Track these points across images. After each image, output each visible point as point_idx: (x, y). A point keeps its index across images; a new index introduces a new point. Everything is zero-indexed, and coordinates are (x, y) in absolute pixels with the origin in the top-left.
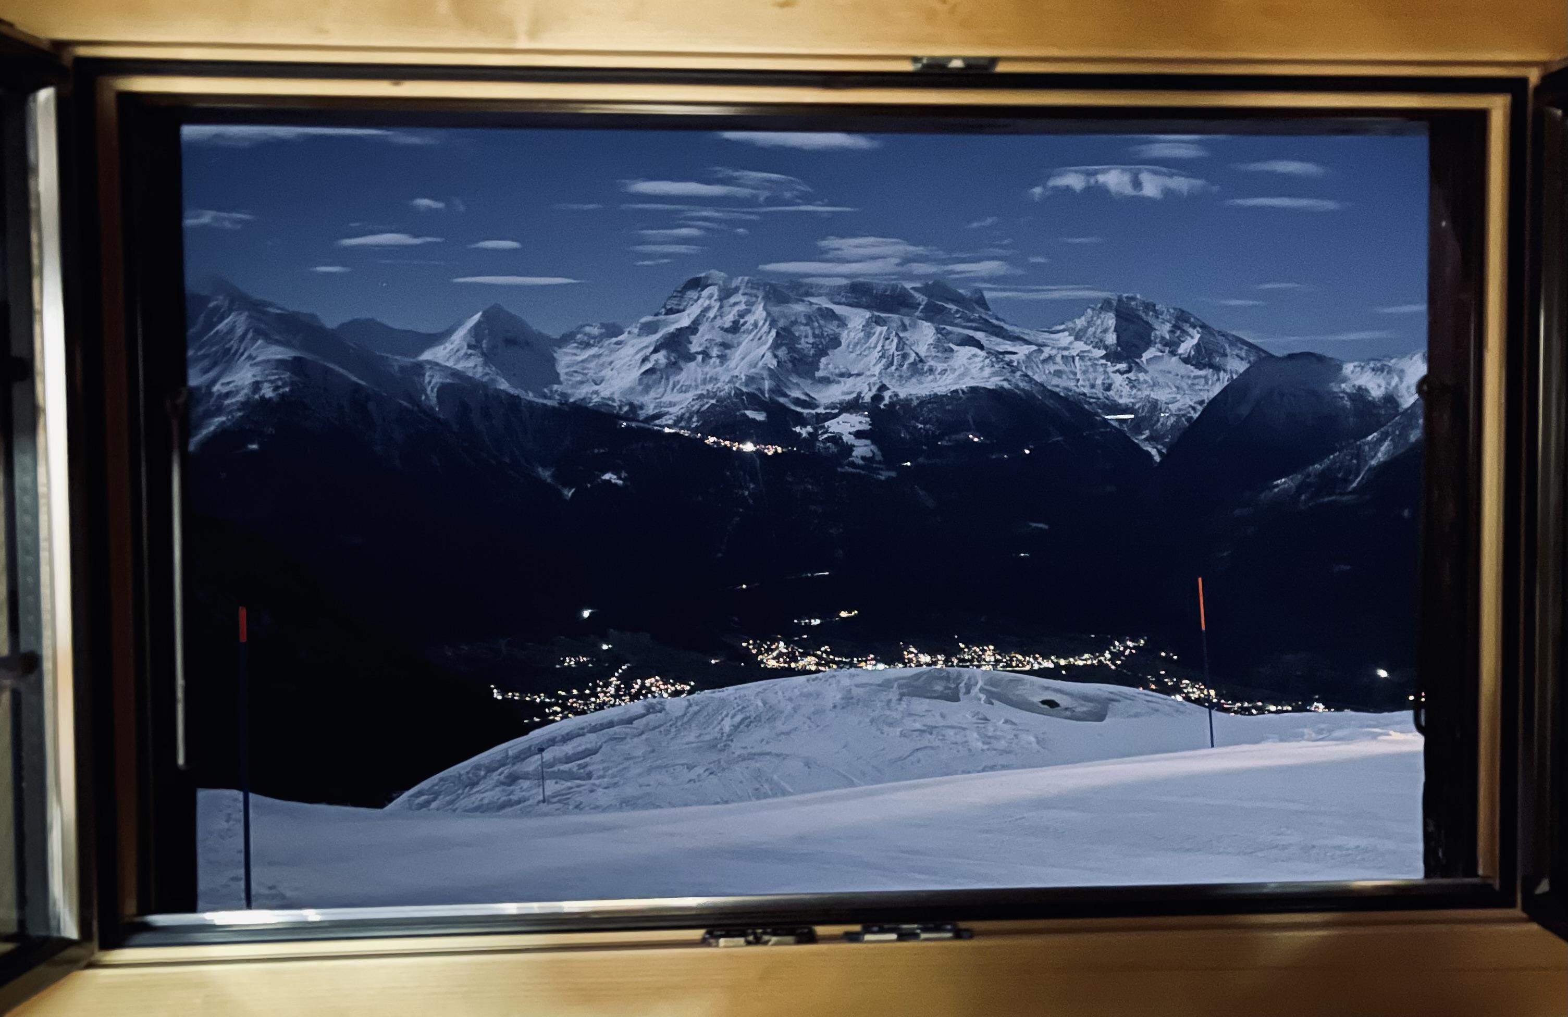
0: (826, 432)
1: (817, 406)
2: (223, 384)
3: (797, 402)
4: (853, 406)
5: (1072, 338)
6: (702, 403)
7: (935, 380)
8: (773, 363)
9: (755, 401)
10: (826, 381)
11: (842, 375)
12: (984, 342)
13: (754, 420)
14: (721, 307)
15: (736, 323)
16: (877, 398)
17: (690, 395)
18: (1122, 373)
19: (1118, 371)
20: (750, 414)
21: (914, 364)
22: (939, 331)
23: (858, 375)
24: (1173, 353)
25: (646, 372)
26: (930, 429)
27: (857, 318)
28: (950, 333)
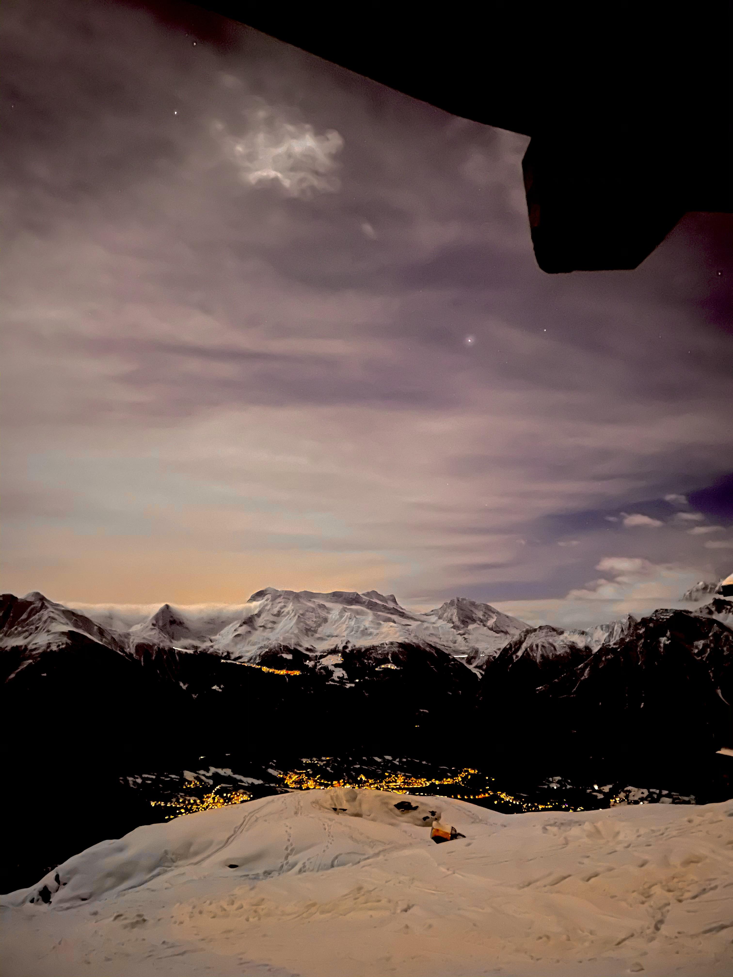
0: (321, 664)
1: (317, 652)
2: (33, 644)
3: (307, 650)
4: (334, 651)
5: (437, 618)
6: (261, 650)
7: (373, 638)
8: (296, 631)
9: (287, 649)
10: (321, 639)
11: (328, 636)
12: (396, 620)
13: (286, 659)
14: (272, 604)
15: (279, 612)
16: (345, 647)
17: (256, 647)
18: (461, 635)
19: (459, 634)
20: (285, 656)
21: (363, 631)
22: (374, 615)
23: (337, 636)
24: (484, 626)
25: (236, 636)
26: (370, 662)
27: (336, 608)
28: (379, 615)
